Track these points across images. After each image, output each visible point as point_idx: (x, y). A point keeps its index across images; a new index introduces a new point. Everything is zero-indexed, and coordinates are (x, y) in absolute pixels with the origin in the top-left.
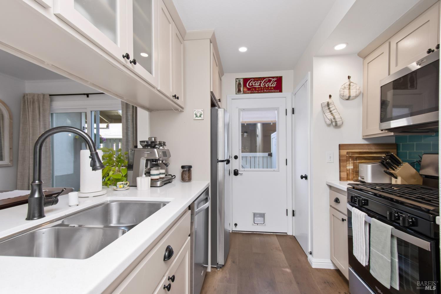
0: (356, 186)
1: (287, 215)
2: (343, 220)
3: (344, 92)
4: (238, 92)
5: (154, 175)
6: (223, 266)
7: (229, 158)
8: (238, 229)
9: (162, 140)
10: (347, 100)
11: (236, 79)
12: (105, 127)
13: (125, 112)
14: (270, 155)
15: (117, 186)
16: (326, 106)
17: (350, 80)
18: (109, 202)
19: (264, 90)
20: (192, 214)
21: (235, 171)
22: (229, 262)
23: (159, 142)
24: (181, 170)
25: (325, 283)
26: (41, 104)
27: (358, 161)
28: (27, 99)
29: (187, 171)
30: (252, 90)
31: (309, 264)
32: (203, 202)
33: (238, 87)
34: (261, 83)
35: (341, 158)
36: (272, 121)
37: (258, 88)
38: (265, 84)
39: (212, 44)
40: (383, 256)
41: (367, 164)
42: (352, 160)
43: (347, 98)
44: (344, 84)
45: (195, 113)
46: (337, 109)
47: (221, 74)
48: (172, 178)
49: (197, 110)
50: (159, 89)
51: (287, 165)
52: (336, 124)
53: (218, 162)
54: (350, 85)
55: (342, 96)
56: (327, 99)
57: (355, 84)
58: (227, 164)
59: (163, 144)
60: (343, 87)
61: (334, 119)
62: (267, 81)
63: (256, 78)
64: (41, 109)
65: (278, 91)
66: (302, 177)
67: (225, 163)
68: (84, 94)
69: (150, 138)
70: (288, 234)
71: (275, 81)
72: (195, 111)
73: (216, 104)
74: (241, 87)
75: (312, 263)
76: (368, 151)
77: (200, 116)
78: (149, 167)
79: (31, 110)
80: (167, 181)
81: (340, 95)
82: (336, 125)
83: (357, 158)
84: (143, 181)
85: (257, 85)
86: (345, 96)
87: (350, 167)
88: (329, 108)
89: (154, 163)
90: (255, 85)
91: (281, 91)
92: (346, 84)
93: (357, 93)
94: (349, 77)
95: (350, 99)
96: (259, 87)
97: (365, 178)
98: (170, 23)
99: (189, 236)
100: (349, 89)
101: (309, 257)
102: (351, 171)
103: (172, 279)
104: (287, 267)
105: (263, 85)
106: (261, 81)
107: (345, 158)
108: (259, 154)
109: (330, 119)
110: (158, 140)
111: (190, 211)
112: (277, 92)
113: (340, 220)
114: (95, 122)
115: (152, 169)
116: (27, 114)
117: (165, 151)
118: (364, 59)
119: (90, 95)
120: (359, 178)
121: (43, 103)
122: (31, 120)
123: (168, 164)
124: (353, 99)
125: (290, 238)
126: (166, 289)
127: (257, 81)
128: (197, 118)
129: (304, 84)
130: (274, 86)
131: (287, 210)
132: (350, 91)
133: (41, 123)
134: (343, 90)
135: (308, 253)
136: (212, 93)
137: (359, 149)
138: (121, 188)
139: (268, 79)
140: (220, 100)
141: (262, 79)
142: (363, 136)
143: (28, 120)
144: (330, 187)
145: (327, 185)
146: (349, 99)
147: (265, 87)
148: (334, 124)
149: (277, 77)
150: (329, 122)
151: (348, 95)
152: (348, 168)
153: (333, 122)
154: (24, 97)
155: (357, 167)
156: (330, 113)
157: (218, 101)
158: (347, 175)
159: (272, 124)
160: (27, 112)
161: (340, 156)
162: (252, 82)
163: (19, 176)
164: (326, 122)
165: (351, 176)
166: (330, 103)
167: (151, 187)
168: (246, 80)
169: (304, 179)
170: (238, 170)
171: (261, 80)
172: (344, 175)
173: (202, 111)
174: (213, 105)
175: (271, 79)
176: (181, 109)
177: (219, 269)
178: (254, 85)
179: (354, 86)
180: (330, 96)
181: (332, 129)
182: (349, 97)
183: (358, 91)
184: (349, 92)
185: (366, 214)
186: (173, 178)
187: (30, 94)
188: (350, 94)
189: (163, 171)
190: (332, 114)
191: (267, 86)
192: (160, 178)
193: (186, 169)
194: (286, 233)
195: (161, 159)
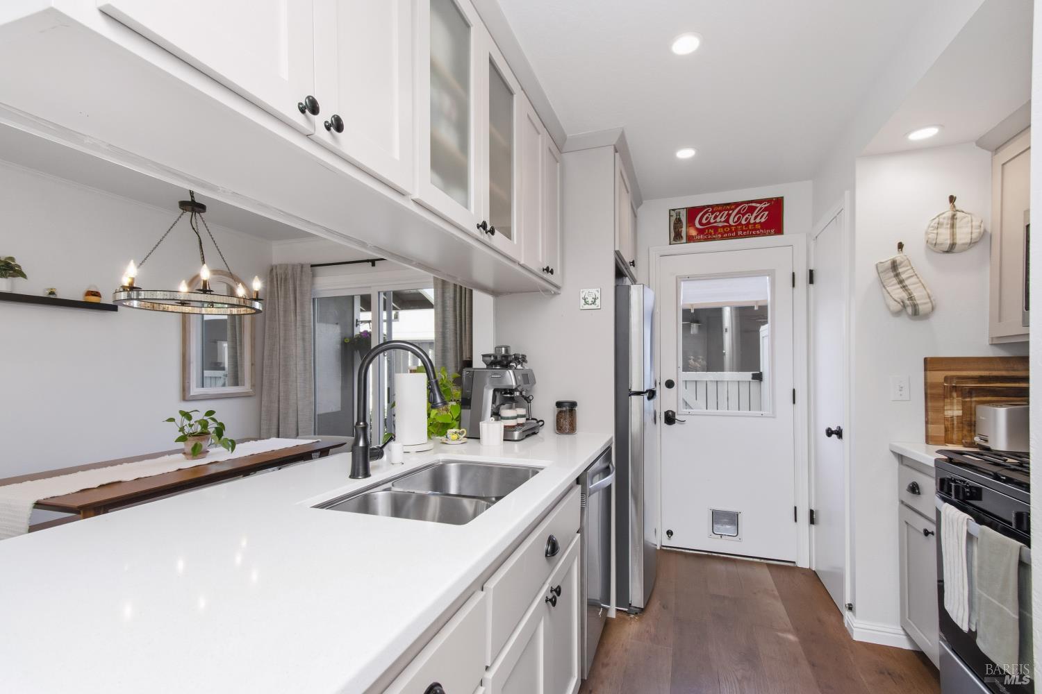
0: (958, 458)
1: (796, 520)
2: (926, 533)
3: (937, 233)
4: (674, 240)
5: (508, 418)
6: (642, 610)
7: (652, 387)
8: (675, 542)
9: (521, 352)
10: (947, 252)
11: (670, 210)
13: (440, 292)
14: (758, 377)
15: (448, 436)
16: (888, 269)
17: (954, 207)
18: (441, 463)
19: (736, 230)
20: (583, 493)
21: (667, 413)
22: (655, 605)
23: (514, 355)
24: (556, 410)
25: (882, 673)
26: (298, 282)
27: (974, 399)
28: (277, 275)
29: (568, 413)
30: (708, 233)
31: (845, 633)
32: (598, 475)
33: (675, 228)
34: (729, 215)
35: (929, 391)
36: (757, 302)
37: (723, 227)
38: (739, 218)
39: (617, 155)
40: (1005, 608)
41: (997, 406)
42: (957, 397)
43: (946, 247)
44: (938, 216)
45: (582, 295)
46: (919, 276)
47: (637, 202)
48: (537, 424)
49: (586, 291)
50: (522, 262)
51: (794, 403)
52: (913, 311)
53: (630, 395)
54: (953, 217)
55: (932, 244)
56: (894, 254)
57: (969, 214)
58: (649, 398)
59: (521, 359)
60: (934, 224)
61: (911, 298)
62: (743, 210)
63: (717, 205)
64: (297, 291)
65: (773, 231)
66: (829, 433)
67: (646, 396)
68: (368, 261)
69: (498, 348)
70: (799, 565)
71: (766, 209)
72: (584, 293)
73: (626, 272)
74: (682, 227)
75: (852, 630)
76: (1004, 373)
77: (594, 303)
78: (498, 403)
79: (281, 293)
80: (531, 430)
81: (927, 242)
82: (916, 313)
83: (971, 392)
84: (491, 429)
85: (720, 221)
86: (942, 244)
87: (954, 411)
88: (897, 275)
89: (509, 395)
90: (715, 222)
91: (779, 231)
92: (944, 215)
93: (974, 236)
94: (952, 199)
95: (953, 251)
96: (726, 224)
97: (990, 439)
98: (539, 133)
99: (578, 532)
100: (953, 226)
101: (847, 615)
102: (955, 422)
103: (558, 591)
104: (789, 631)
105: (736, 219)
106: (731, 212)
107: (941, 391)
108: (728, 375)
109: (899, 300)
110: (512, 352)
111: (580, 486)
112: (770, 234)
113: (920, 532)
114: (385, 309)
115: (502, 407)
116: (277, 302)
117: (525, 373)
118: (995, 154)
119: (376, 262)
120: (977, 439)
121: (301, 280)
122: (282, 313)
123: (531, 398)
124: (961, 251)
125: (803, 574)
126: (549, 602)
127: (720, 212)
128: (587, 307)
129: (836, 217)
130: (763, 220)
131: (795, 508)
132: (953, 232)
133: (298, 318)
134: (935, 231)
135: (844, 606)
136: (617, 253)
137: (979, 370)
138: (454, 440)
139: (747, 205)
140: (633, 262)
141: (733, 207)
142: (992, 338)
143: (277, 312)
144: (901, 458)
145: (892, 451)
146: (951, 249)
147: (740, 224)
148: (910, 310)
149: (769, 200)
150: (898, 307)
151: (949, 242)
152: (948, 413)
153: (908, 306)
154: (272, 270)
155: (973, 413)
156: (898, 286)
157: (629, 264)
158: (946, 430)
159: (756, 308)
160: (277, 299)
161: (927, 385)
162: (707, 215)
163: (263, 413)
164: (888, 307)
165: (955, 432)
166: (898, 262)
167: (504, 440)
168: (693, 212)
169: (834, 436)
170: (674, 413)
171: (728, 210)
172: (939, 430)
173: (598, 291)
174: (619, 274)
175: (754, 204)
176: (554, 289)
177: (632, 616)
178: (712, 221)
179: (966, 220)
180: (900, 246)
181: (904, 322)
182: (953, 246)
183: (978, 230)
184: (953, 235)
185: (971, 518)
186: (541, 426)
187: (280, 265)
188: (953, 239)
189: (522, 411)
190: (904, 287)
191: (743, 222)
192: (518, 425)
193: (564, 409)
194: (794, 562)
195: (519, 389)
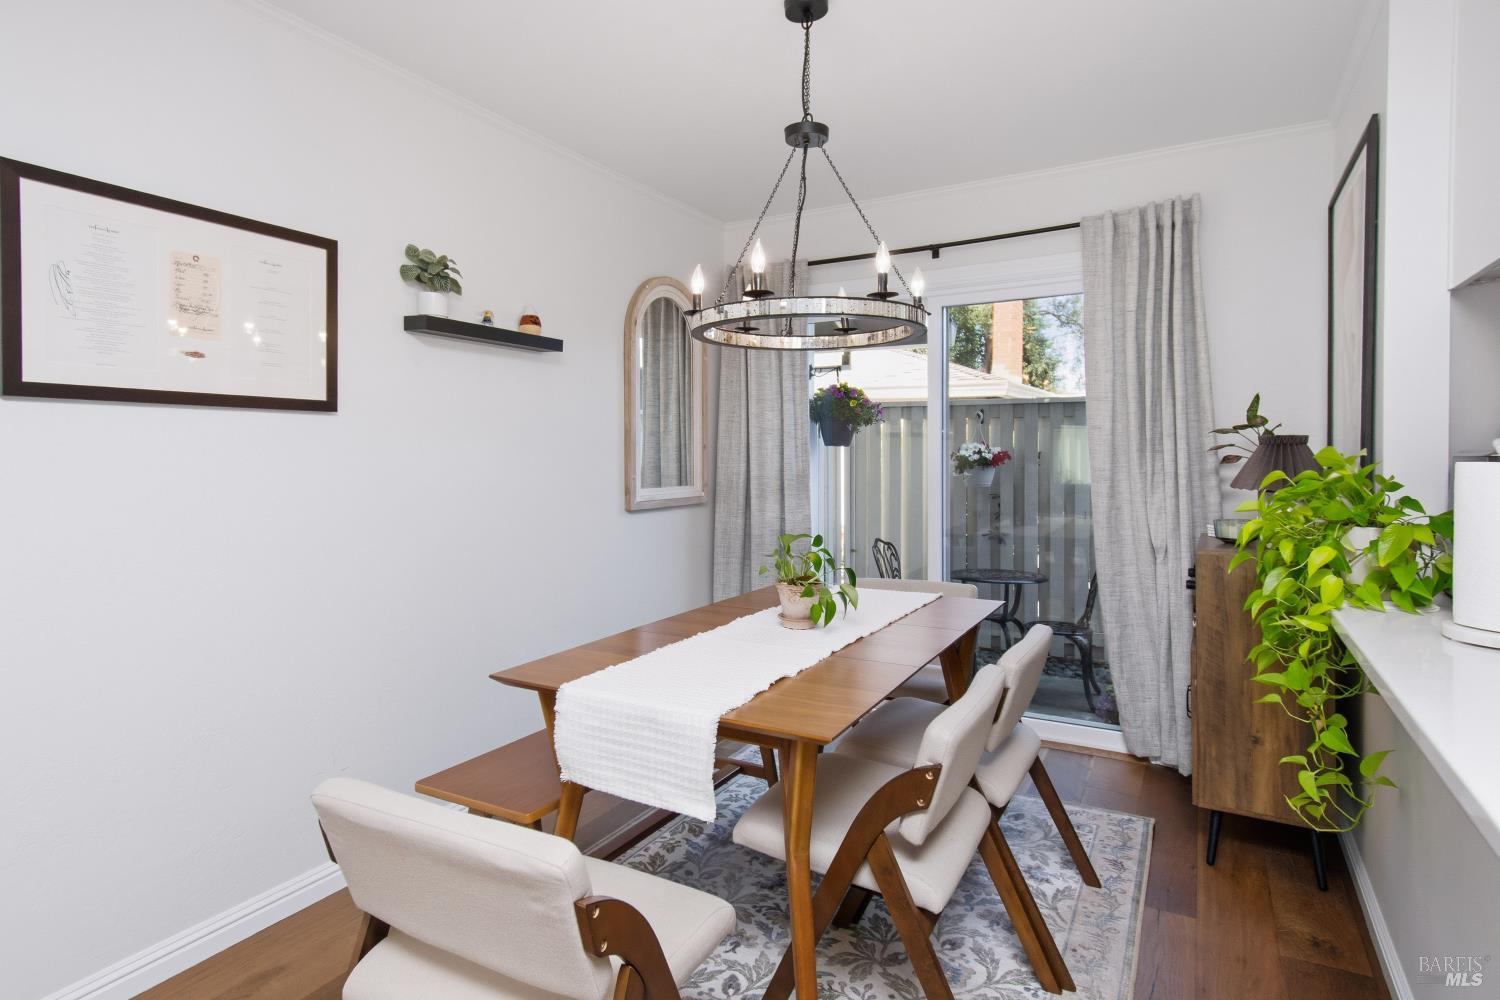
12: (839, 363)
68: (923, 249)
133: (785, 361)
163: (718, 534)
